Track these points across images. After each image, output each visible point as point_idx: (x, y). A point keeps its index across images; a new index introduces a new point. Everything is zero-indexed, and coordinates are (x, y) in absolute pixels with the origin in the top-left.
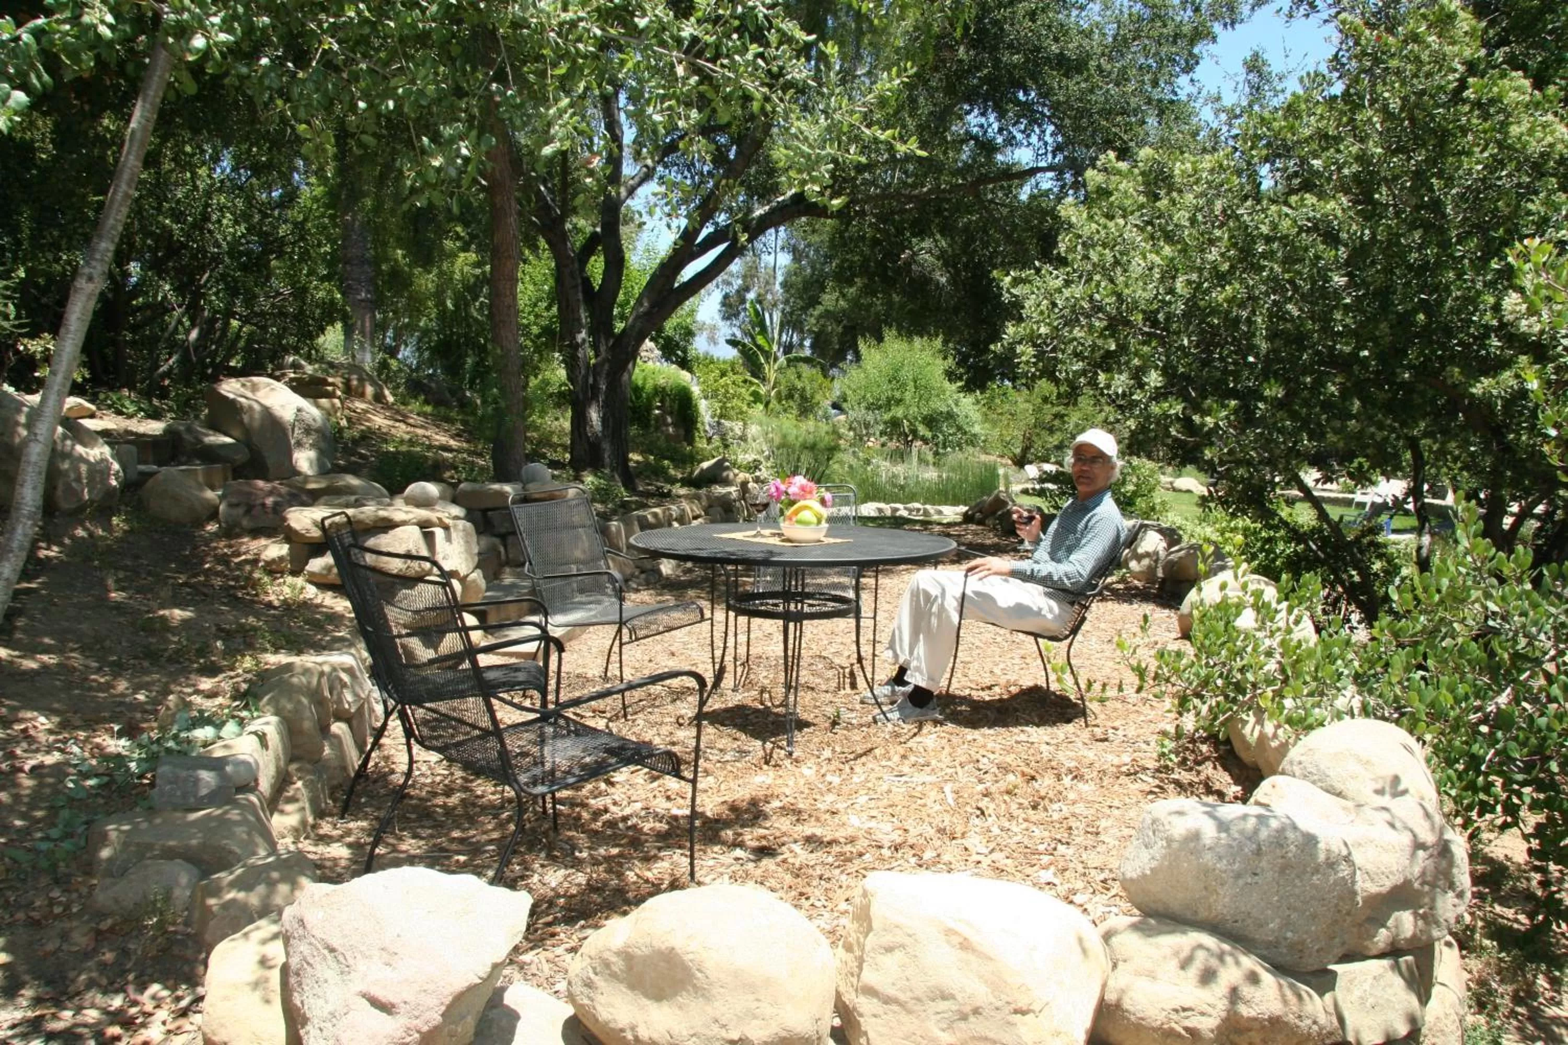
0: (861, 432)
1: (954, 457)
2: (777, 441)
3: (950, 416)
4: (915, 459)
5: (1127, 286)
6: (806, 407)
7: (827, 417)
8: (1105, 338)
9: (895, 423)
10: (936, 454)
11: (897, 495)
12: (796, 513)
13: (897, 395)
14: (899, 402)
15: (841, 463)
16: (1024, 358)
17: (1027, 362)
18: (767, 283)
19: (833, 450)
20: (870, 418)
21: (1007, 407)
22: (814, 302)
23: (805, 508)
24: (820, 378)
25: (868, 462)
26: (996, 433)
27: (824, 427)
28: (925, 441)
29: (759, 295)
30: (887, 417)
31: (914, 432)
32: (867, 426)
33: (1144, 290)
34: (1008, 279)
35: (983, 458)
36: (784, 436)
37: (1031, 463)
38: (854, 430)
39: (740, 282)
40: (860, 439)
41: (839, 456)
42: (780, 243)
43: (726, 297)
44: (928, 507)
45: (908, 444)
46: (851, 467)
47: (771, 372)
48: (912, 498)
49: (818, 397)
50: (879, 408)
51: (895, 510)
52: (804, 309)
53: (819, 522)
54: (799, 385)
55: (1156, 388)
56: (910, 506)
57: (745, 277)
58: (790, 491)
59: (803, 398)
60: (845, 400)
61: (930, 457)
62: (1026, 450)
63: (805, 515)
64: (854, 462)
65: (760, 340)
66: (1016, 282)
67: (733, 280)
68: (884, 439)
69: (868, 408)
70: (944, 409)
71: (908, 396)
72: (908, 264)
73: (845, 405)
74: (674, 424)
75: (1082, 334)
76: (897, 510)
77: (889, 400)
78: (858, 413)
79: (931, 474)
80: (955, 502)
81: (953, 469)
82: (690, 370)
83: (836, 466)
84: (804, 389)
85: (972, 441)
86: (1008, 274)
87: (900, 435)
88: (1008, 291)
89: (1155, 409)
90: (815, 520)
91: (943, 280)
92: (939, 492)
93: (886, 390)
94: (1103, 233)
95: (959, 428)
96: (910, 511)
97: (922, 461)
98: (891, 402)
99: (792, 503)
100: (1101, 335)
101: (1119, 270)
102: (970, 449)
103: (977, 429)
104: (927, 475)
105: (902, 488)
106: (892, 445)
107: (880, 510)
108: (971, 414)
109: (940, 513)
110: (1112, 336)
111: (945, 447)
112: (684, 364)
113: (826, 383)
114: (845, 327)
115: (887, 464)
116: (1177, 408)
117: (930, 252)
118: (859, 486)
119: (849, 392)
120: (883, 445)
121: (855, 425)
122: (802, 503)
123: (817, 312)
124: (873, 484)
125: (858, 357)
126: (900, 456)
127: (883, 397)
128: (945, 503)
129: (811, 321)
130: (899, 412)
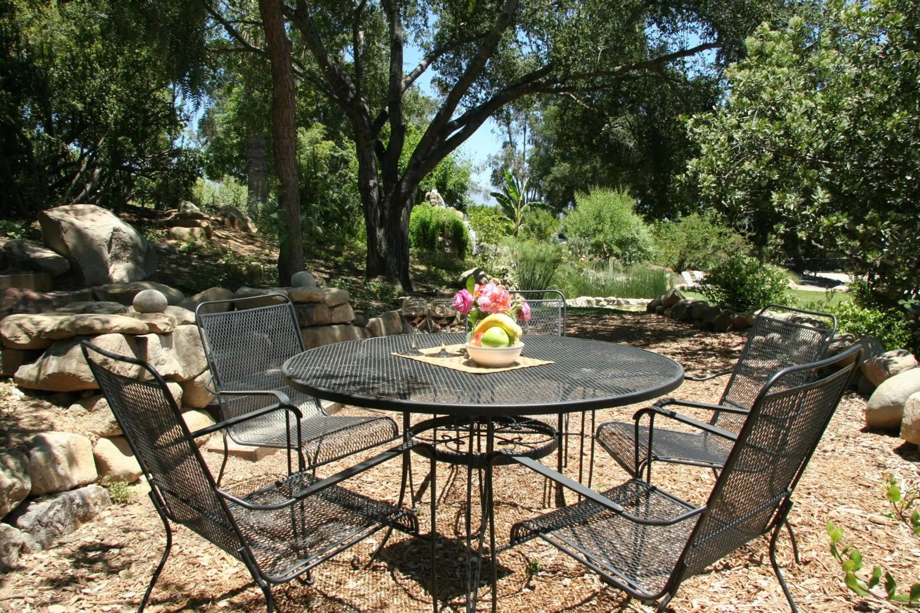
0: (577, 253)
1: (636, 267)
2: (520, 257)
3: (634, 241)
4: (611, 269)
5: (793, 120)
6: (542, 235)
7: (555, 243)
8: (771, 169)
9: (597, 246)
10: (625, 265)
11: (599, 291)
12: (485, 329)
13: (600, 227)
14: (601, 231)
15: (564, 271)
16: (706, 184)
17: (709, 187)
18: (519, 163)
19: (557, 262)
20: (582, 242)
21: (669, 235)
22: (547, 172)
23: (495, 323)
24: (551, 219)
25: (581, 270)
26: (663, 251)
27: (552, 248)
28: (617, 256)
29: (514, 170)
30: (593, 241)
31: (611, 251)
32: (580, 247)
33: (808, 124)
34: (690, 122)
35: (655, 268)
36: (524, 254)
37: (685, 270)
38: (572, 249)
39: (503, 162)
40: (577, 255)
41: (560, 267)
42: (527, 139)
43: (495, 171)
44: (620, 299)
45: (606, 258)
46: (569, 273)
47: (519, 213)
48: (610, 294)
49: (550, 230)
50: (588, 236)
51: (598, 302)
52: (541, 177)
53: (512, 340)
54: (537, 222)
55: (823, 204)
56: (608, 298)
57: (506, 160)
58: (480, 301)
59: (540, 230)
60: (566, 231)
61: (621, 267)
62: (681, 262)
63: (494, 333)
64: (572, 270)
65: (513, 195)
66: (697, 123)
67: (499, 162)
68: (591, 256)
69: (581, 236)
70: (630, 236)
71: (607, 227)
72: (607, 134)
73: (566, 235)
74: (451, 246)
75: (751, 167)
76: (600, 301)
77: (594, 231)
78: (574, 238)
79: (621, 278)
80: (638, 296)
81: (636, 275)
82: (464, 211)
83: (560, 273)
84: (540, 225)
85: (647, 256)
86: (691, 117)
87: (601, 253)
88: (691, 130)
89: (824, 221)
90: (506, 339)
91: (631, 145)
92: (628, 290)
93: (593, 223)
94: (771, 78)
95: (640, 249)
96: (609, 302)
97: (616, 269)
98: (597, 231)
99: (482, 315)
100: (767, 167)
101: (784, 110)
102: (646, 262)
103: (650, 249)
104: (619, 279)
105: (603, 287)
106: (596, 260)
107: (589, 302)
108: (647, 239)
109: (628, 303)
110: (777, 167)
111: (630, 261)
112: (461, 207)
113: (555, 221)
114: (566, 187)
115: (593, 271)
116: (843, 221)
117: (622, 125)
118: (575, 285)
119: (569, 226)
120: (591, 260)
121: (572, 246)
122: (492, 317)
123: (550, 178)
124: (584, 285)
125: (574, 204)
126: (601, 266)
127: (591, 229)
128: (631, 297)
129: (544, 184)
130: (600, 238)
